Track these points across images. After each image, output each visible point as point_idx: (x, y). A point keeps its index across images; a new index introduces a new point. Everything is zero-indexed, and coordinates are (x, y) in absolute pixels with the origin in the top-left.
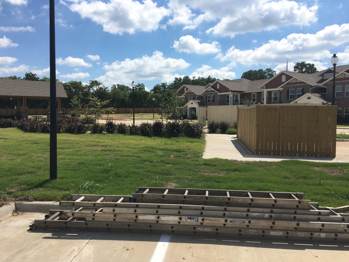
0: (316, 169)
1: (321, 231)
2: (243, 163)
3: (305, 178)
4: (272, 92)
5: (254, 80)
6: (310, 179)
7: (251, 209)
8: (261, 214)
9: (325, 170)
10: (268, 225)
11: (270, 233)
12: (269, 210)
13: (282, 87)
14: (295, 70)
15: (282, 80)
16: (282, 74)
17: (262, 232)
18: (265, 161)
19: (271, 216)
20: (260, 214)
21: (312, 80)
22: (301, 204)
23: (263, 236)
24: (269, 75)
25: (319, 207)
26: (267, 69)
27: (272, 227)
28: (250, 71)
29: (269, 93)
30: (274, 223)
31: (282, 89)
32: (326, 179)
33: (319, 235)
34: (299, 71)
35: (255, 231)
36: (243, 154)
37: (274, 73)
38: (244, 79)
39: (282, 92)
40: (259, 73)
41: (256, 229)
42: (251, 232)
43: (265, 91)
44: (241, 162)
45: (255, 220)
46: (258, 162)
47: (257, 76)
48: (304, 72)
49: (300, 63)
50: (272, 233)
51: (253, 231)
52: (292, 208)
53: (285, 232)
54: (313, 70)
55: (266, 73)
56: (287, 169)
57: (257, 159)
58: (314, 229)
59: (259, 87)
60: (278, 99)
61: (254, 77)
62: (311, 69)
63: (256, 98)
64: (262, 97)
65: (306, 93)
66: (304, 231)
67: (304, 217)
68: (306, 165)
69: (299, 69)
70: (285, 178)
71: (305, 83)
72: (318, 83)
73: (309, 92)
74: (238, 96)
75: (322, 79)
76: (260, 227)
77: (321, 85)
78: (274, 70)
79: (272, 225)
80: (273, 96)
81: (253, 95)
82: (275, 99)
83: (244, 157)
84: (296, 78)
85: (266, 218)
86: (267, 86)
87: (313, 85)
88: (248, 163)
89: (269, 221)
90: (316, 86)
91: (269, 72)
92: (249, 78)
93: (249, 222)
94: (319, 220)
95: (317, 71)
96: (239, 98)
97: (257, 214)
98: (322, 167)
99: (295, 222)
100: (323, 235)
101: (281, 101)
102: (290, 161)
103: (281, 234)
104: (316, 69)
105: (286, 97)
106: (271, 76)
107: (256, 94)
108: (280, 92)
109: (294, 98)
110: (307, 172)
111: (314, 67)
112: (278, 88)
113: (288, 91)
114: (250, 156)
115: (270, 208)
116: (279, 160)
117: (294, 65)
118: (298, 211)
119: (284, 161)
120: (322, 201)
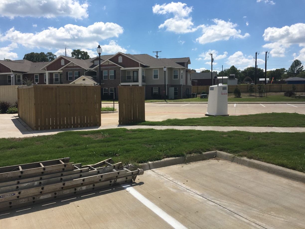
0: (85, 136)
1: (82, 185)
2: (22, 140)
3: (75, 145)
4: (53, 73)
5: (36, 62)
6: (79, 145)
7: (21, 181)
8: (31, 183)
9: (92, 136)
10: (38, 191)
11: (40, 198)
12: (38, 178)
13: (62, 70)
14: (73, 56)
15: (61, 63)
16: (61, 58)
17: (32, 199)
18: (43, 135)
19: (40, 183)
20: (29, 183)
21: (85, 65)
22: (67, 167)
23: (33, 203)
24: (50, 58)
25: (82, 166)
26: (48, 53)
27: (41, 192)
28: (32, 54)
29: (51, 74)
30: (43, 189)
31: (62, 71)
32: (92, 143)
33: (81, 189)
34: (76, 57)
35: (26, 200)
36: (23, 131)
37: (55, 57)
38: (26, 61)
39: (62, 74)
40: (41, 56)
41: (26, 198)
42: (21, 201)
43: (47, 73)
44: (20, 139)
45: (25, 190)
46: (37, 137)
47: (39, 59)
48: (80, 58)
49: (76, 50)
50: (42, 197)
51: (23, 200)
52: (59, 172)
53: (53, 193)
54: (86, 57)
55: (47, 56)
56: (61, 140)
57: (36, 135)
58: (77, 185)
59: (41, 69)
60: (59, 80)
61: (36, 59)
62: (85, 56)
63: (38, 79)
64: (44, 78)
65: (81, 76)
66: (69, 189)
67: (69, 176)
68: (78, 134)
69: (76, 55)
70: (59, 148)
71: (80, 67)
72: (90, 67)
73: (84, 75)
74: (20, 76)
75: (93, 65)
76: (30, 195)
77: (92, 69)
78: (55, 54)
79: (42, 190)
80: (54, 78)
81: (35, 76)
82: (57, 80)
83: (23, 134)
84: (73, 62)
85: (35, 186)
86: (49, 68)
87: (87, 69)
88: (26, 139)
89: (39, 187)
90: (89, 70)
91: (50, 55)
92: (32, 60)
93: (19, 193)
94: (81, 176)
95: (90, 57)
96: (21, 78)
97: (27, 184)
98: (90, 134)
99: (61, 183)
100: (84, 188)
101: (62, 82)
102: (65, 133)
103: (50, 196)
104: (89, 56)
105: (66, 78)
106: (53, 59)
107: (38, 75)
108: (60, 74)
109: (72, 79)
110: (77, 140)
111: (87, 55)
112: (58, 70)
113: (67, 73)
114: (29, 132)
115: (39, 176)
116: (56, 133)
117: (72, 51)
118: (64, 173)
119: (60, 133)
120: (86, 161)
